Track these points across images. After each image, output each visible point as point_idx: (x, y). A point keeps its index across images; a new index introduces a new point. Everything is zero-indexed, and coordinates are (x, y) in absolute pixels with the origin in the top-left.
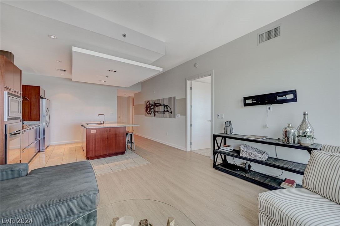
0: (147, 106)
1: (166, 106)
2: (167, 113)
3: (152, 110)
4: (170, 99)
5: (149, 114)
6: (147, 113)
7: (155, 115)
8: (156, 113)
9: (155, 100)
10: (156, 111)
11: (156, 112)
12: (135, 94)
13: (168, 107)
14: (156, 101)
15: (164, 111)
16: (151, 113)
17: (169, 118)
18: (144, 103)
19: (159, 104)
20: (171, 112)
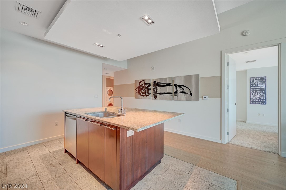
0: (139, 87)
1: (180, 86)
2: (180, 95)
3: (151, 92)
4: (188, 78)
5: (143, 96)
6: (141, 95)
7: (156, 97)
8: (158, 95)
9: (157, 79)
10: (158, 91)
11: (158, 93)
12: (114, 73)
13: (183, 87)
14: (159, 80)
15: (176, 92)
16: (147, 94)
17: (187, 100)
18: (134, 82)
19: (165, 83)
20: (191, 94)
